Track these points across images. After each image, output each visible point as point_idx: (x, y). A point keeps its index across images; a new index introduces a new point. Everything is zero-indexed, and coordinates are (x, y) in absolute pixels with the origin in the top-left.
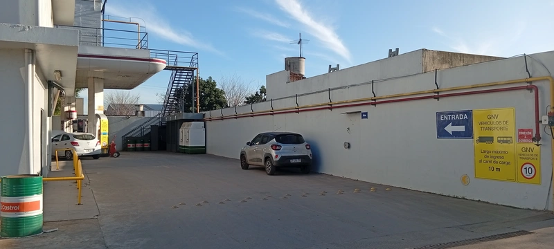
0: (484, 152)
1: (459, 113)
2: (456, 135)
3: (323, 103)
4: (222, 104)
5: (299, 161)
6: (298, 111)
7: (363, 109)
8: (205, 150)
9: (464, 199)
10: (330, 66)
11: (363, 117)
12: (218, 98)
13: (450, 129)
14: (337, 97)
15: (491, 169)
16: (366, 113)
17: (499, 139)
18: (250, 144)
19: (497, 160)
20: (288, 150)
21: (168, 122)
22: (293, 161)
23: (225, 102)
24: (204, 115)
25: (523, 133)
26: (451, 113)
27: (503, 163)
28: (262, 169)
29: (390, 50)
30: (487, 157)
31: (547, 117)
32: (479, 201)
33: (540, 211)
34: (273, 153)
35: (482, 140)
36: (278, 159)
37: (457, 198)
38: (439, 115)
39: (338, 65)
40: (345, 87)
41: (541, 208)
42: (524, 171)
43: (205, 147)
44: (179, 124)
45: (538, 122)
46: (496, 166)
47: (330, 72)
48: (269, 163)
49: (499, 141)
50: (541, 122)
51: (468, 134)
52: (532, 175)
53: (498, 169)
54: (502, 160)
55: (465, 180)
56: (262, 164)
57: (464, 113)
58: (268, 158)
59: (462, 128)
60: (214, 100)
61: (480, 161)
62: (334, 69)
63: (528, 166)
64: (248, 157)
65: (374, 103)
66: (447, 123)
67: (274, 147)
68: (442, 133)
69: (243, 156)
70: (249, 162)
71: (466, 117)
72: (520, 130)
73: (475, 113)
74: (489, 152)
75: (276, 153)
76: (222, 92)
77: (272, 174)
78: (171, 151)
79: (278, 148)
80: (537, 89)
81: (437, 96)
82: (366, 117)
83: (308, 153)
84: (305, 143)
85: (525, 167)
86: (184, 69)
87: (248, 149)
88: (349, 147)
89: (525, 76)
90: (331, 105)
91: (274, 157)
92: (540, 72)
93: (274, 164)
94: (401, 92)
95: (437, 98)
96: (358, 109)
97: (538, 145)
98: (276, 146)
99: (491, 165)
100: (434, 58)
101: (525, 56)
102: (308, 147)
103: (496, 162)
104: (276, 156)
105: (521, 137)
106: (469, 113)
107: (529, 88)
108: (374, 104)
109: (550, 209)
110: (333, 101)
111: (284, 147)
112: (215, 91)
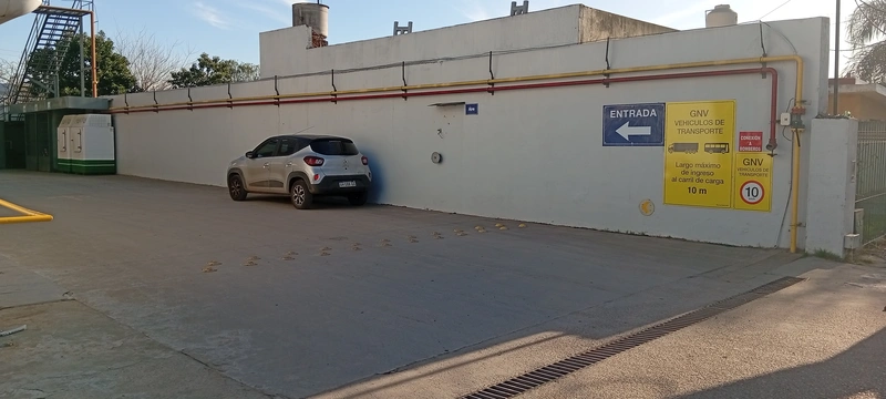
0: (682, 165)
1: (642, 107)
2: (636, 140)
3: (390, 86)
4: (128, 83)
5: (352, 184)
6: (335, 99)
7: (469, 99)
8: (115, 167)
9: (643, 235)
10: (396, 23)
11: (468, 113)
12: (120, 71)
13: (625, 131)
14: (417, 78)
15: (693, 190)
16: (475, 106)
17: (708, 146)
18: (254, 155)
19: (701, 177)
20: (334, 165)
21: (28, 115)
22: (343, 185)
23: (134, 81)
24: (110, 102)
25: (747, 138)
26: (629, 107)
27: (712, 182)
28: (285, 200)
29: (514, 4)
30: (686, 173)
31: (788, 116)
32: (669, 238)
33: (767, 249)
34: (310, 171)
35: (677, 147)
36: (318, 182)
37: (632, 234)
38: (608, 109)
39: (411, 23)
40: (434, 61)
41: (771, 245)
42: (745, 193)
43: (115, 162)
44: (54, 120)
45: (775, 121)
46: (699, 186)
47: (395, 33)
48: (298, 189)
49: (707, 150)
50: (779, 121)
51: (657, 138)
52: (757, 199)
53: (703, 191)
54: (710, 177)
55: (646, 208)
56: (284, 190)
57: (651, 106)
58: (297, 179)
59: (646, 131)
60: (111, 75)
61: (674, 180)
62: (403, 29)
63: (751, 185)
64: (248, 179)
65: (492, 89)
66: (621, 122)
67: (309, 160)
68: (611, 138)
69: (234, 177)
70: (249, 188)
71: (654, 112)
72: (742, 134)
73: (669, 108)
74: (689, 166)
75: (315, 171)
76: (124, 60)
77: (306, 207)
78: (38, 170)
79: (317, 162)
80: (775, 74)
81: (607, 79)
82: (476, 112)
83: (364, 171)
84: (360, 156)
85: (746, 186)
86: (63, 12)
87: (246, 165)
88: (440, 161)
89: (756, 53)
90: (405, 90)
91: (311, 179)
92: (779, 50)
93: (312, 190)
94: (541, 73)
95: (607, 83)
96: (459, 98)
97: (772, 155)
98: (315, 158)
99: (692, 185)
100: (592, 21)
101: (761, 25)
102: (365, 161)
103: (701, 181)
104: (316, 177)
105: (743, 144)
106: (661, 108)
107: (763, 73)
108: (492, 91)
109: (782, 246)
110: (410, 84)
111: (328, 159)
112: (113, 58)
